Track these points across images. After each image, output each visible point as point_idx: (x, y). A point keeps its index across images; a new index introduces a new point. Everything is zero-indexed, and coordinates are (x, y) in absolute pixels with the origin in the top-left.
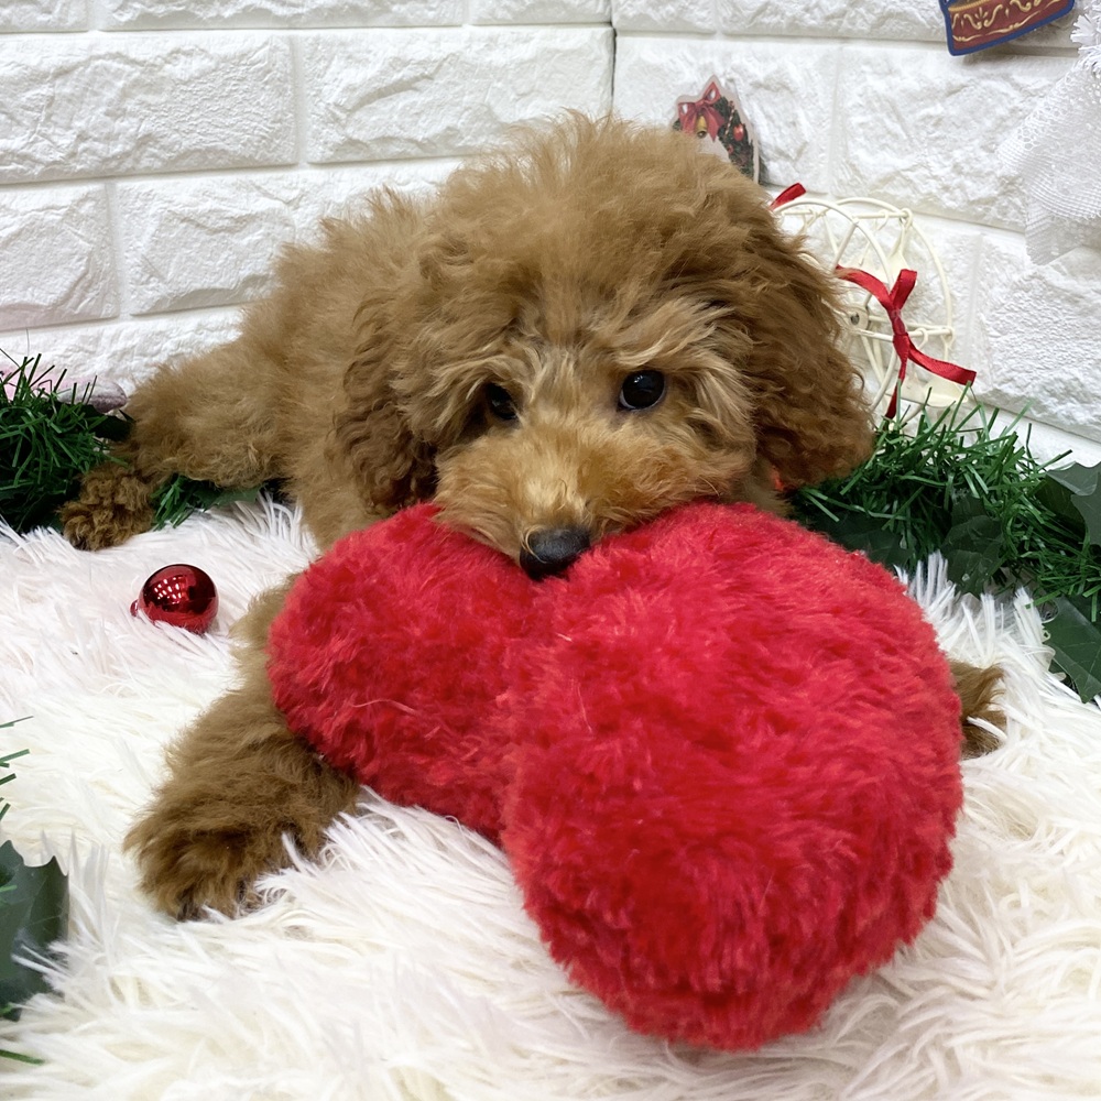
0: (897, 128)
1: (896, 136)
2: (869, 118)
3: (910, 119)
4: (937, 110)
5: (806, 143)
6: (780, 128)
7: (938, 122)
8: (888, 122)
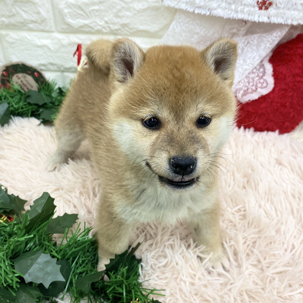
0: (82, 13)
1: (82, 15)
2: (70, 10)
3: (87, 10)
4: (96, 7)
5: (45, 19)
6: (31, 15)
7: (97, 11)
8: (78, 11)
